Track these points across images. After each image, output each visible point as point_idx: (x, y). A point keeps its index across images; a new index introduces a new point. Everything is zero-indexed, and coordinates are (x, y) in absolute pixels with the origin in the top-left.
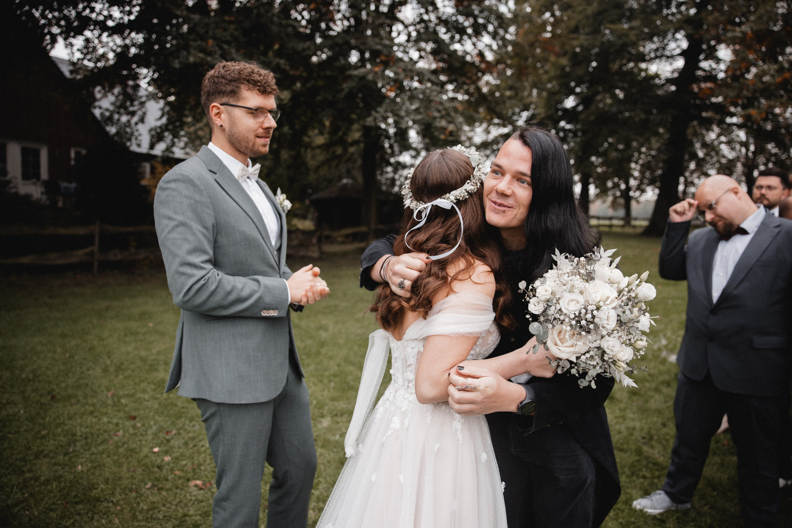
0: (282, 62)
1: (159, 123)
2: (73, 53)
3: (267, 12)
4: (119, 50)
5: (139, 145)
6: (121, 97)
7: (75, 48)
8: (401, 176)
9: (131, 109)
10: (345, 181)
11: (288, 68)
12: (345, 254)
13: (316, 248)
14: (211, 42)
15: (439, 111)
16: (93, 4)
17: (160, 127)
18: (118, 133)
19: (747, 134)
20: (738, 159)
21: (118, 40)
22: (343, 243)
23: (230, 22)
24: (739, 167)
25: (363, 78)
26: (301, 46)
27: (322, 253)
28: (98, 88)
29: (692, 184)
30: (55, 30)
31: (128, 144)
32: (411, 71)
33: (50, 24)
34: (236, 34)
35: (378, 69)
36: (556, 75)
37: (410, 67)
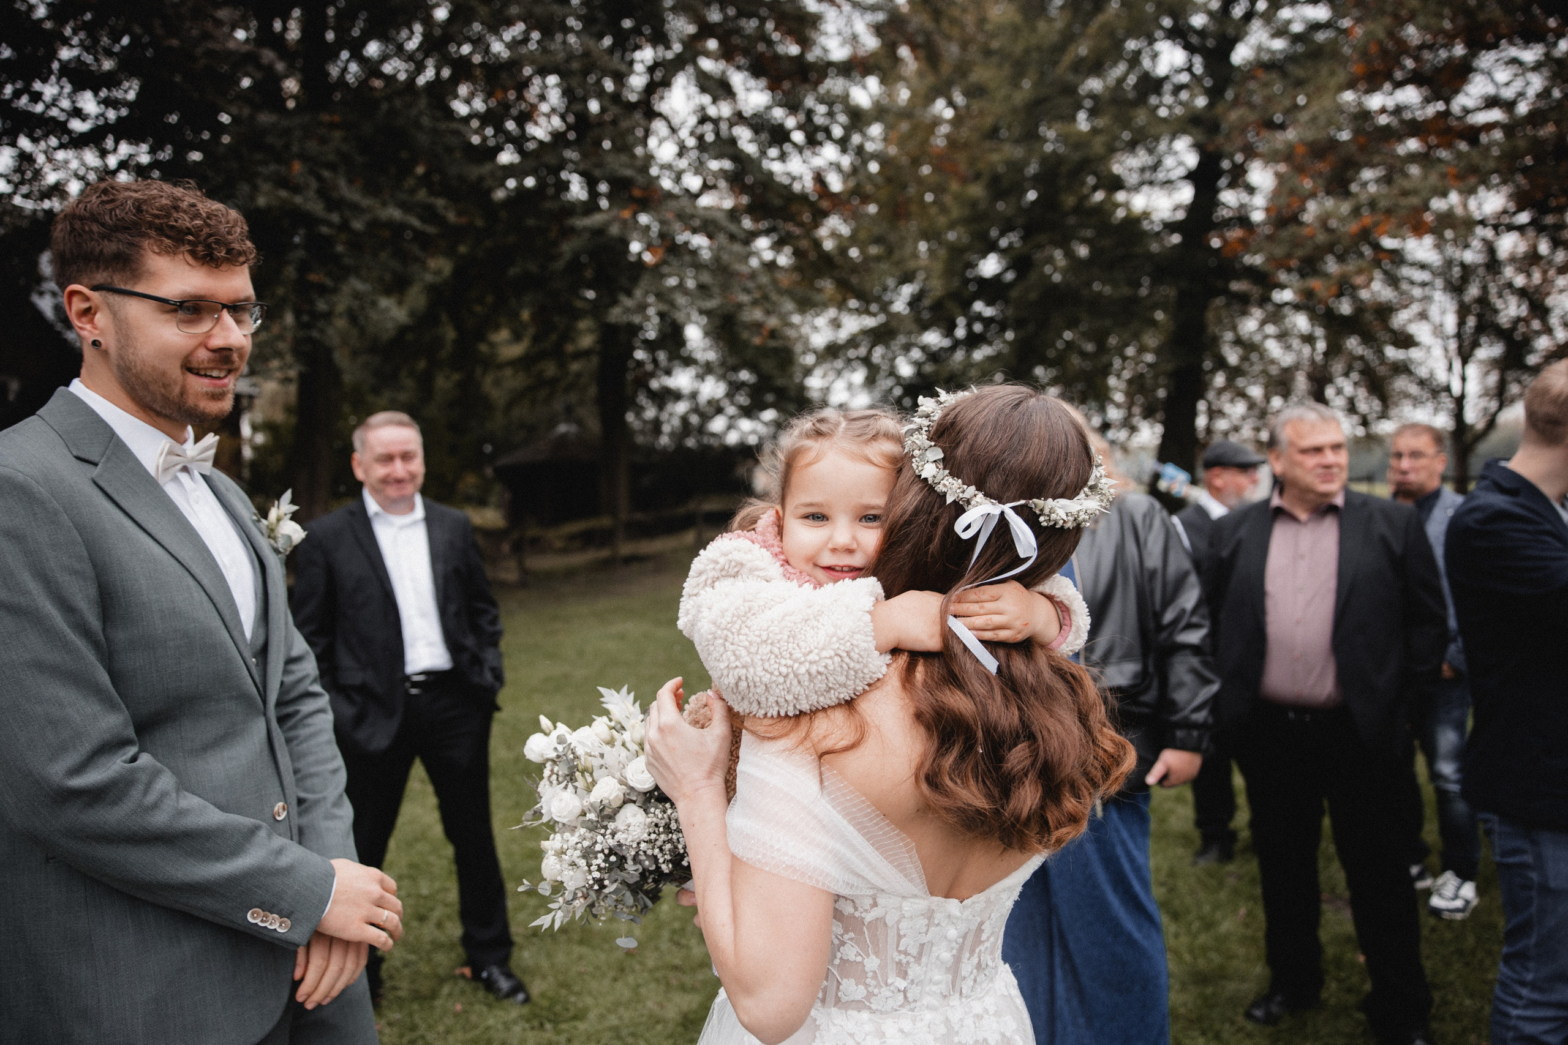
0: (440, 202)
8: (671, 414)
10: (563, 428)
12: (570, 574)
13: (512, 564)
14: (297, 167)
15: (749, 292)
16: (38, 87)
19: (1310, 320)
20: (1296, 367)
21: (91, 157)
22: (565, 551)
23: (332, 126)
24: (1301, 382)
25: (599, 232)
26: (475, 172)
27: (525, 572)
29: (1221, 413)
32: (692, 216)
34: (346, 148)
35: (629, 215)
36: (961, 217)
37: (687, 210)
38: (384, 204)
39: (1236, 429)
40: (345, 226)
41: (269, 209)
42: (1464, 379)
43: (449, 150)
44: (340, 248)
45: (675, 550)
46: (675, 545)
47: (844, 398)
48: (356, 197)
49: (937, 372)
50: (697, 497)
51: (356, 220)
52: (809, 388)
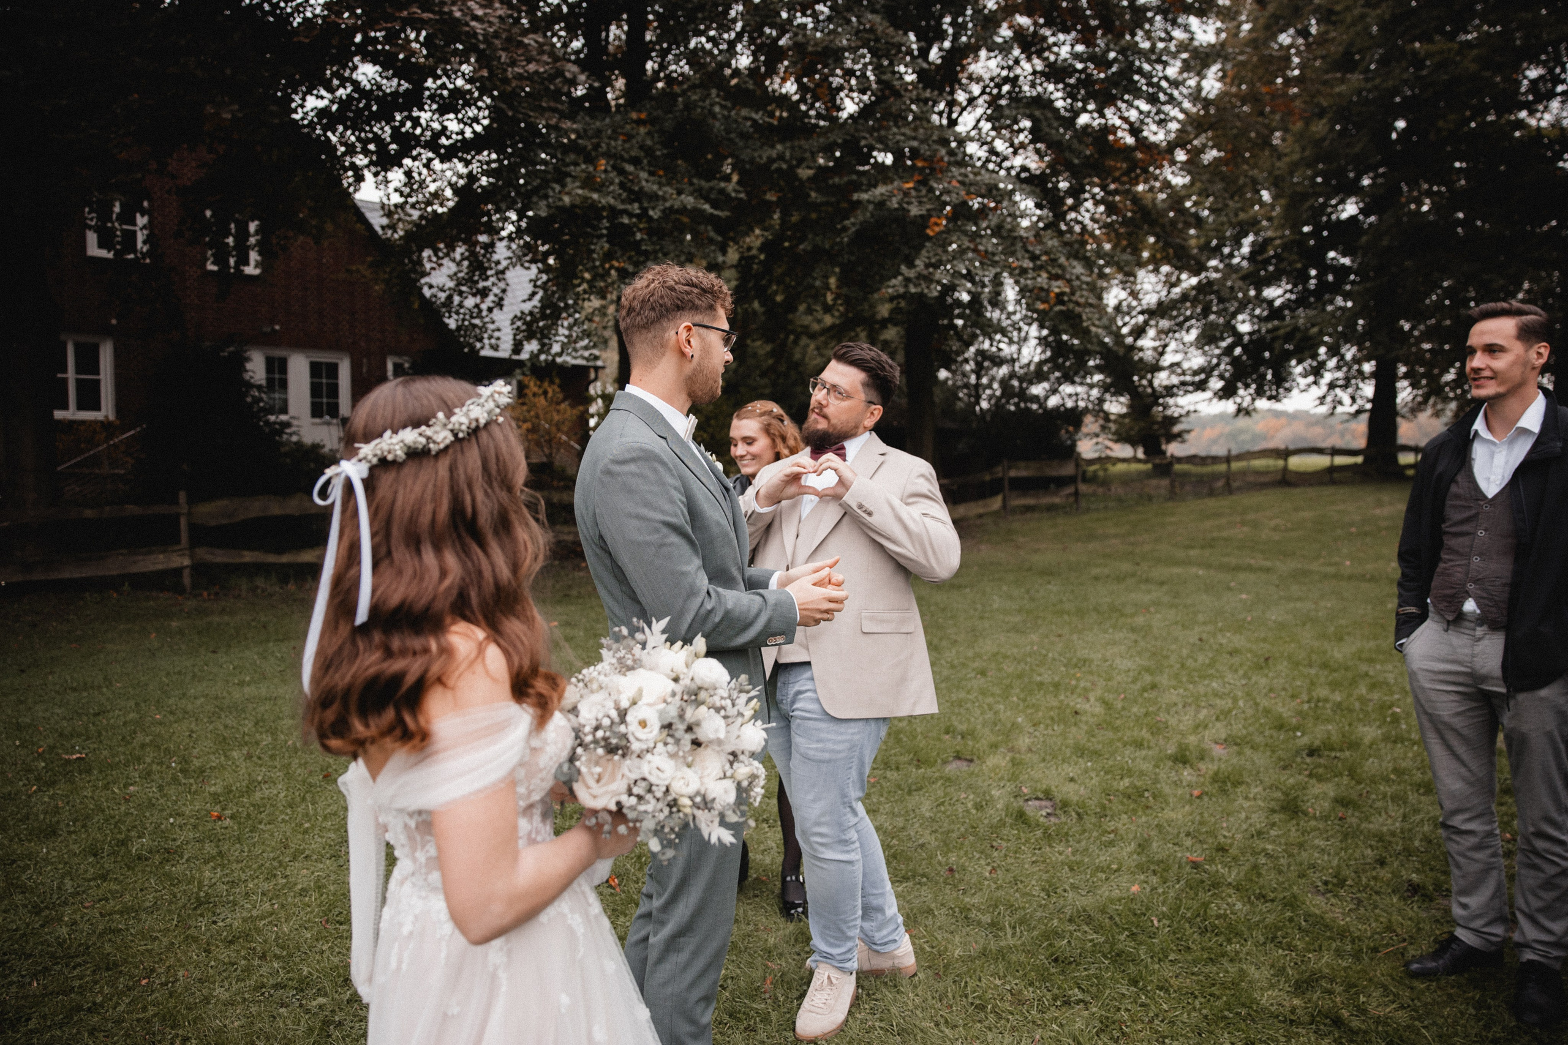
1: (527, 307)
2: (388, 196)
3: (703, 100)
4: (461, 182)
5: (495, 348)
6: (466, 263)
7: (392, 186)
9: (481, 285)
11: (742, 195)
14: (603, 164)
15: (1034, 258)
16: (416, 113)
17: (531, 313)
18: (459, 328)
21: (459, 167)
23: (639, 122)
25: (881, 204)
26: (766, 154)
28: (426, 253)
30: (361, 160)
31: (478, 345)
32: (977, 182)
33: (351, 150)
34: (649, 142)
35: (911, 185)
36: (1302, 159)
37: (971, 176)
38: (679, 193)
40: (644, 215)
41: (573, 206)
43: (744, 136)
44: (638, 236)
45: (980, 516)
46: (981, 511)
47: (1178, 358)
48: (655, 187)
49: (1276, 329)
50: (1005, 463)
51: (654, 209)
52: (1141, 349)
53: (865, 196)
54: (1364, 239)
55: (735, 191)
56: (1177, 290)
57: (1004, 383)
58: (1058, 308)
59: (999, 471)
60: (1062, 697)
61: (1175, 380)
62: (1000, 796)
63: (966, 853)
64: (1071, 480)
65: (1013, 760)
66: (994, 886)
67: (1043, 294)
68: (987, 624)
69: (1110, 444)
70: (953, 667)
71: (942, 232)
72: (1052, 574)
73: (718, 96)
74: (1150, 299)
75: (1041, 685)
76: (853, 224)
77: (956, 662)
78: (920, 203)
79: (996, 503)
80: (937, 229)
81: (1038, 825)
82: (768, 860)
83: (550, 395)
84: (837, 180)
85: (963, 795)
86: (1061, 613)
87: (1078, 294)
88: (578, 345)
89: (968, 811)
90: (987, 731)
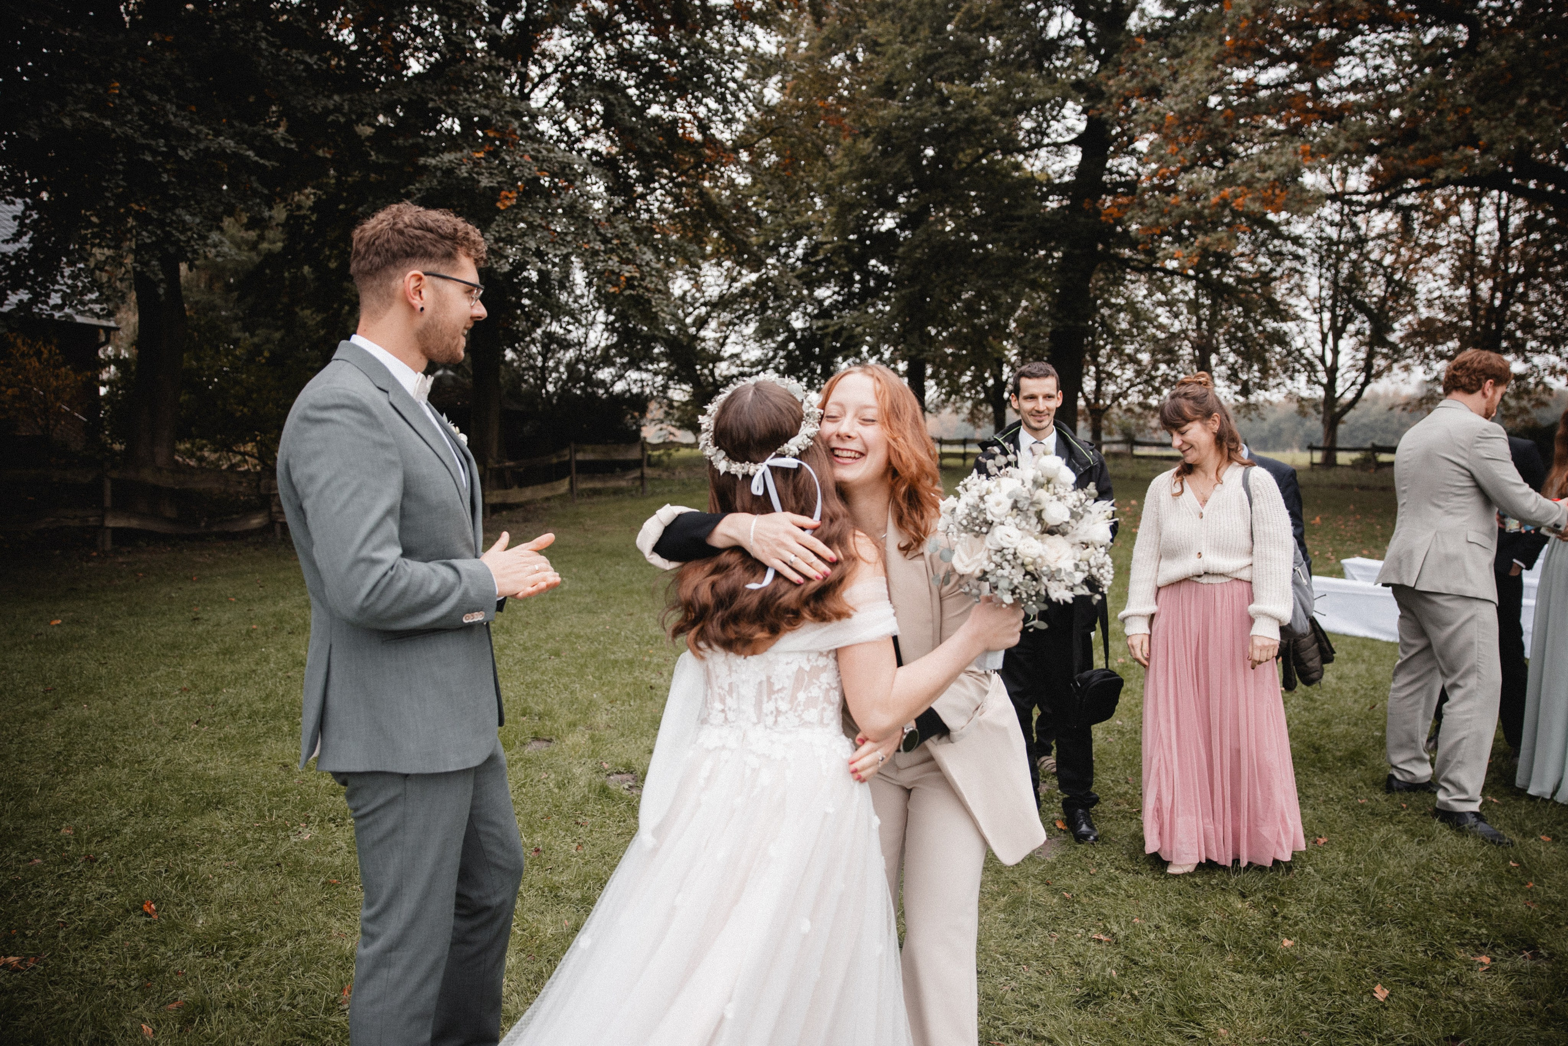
1: (12, 248)
11: (292, 146)
14: (118, 88)
15: (605, 241)
17: (17, 256)
19: (1196, 288)
23: (165, 46)
25: (449, 172)
26: (321, 103)
32: (549, 160)
34: (177, 71)
35: (482, 155)
36: (850, 172)
37: (545, 152)
38: (217, 134)
39: (1124, 395)
40: (171, 154)
41: (76, 130)
42: (1336, 352)
43: (295, 80)
44: (165, 178)
45: (547, 499)
46: (548, 494)
47: (737, 349)
48: (186, 124)
49: (826, 327)
50: (573, 445)
51: (184, 149)
52: (703, 340)
53: (433, 162)
54: (901, 250)
55: (284, 139)
56: (737, 286)
57: (571, 367)
58: (627, 292)
59: (566, 454)
60: (637, 674)
61: (734, 370)
62: (583, 774)
63: (551, 833)
64: (638, 464)
65: (592, 738)
66: (581, 862)
67: (614, 278)
68: (558, 606)
69: (673, 430)
70: (526, 649)
71: (513, 206)
72: (620, 555)
73: (264, 30)
74: (713, 292)
75: (615, 662)
76: (419, 190)
77: (529, 644)
78: (491, 174)
79: (563, 486)
80: (508, 203)
81: (621, 798)
82: (338, 862)
83: (45, 356)
84: (401, 141)
85: (544, 776)
86: (630, 593)
87: (648, 279)
88: (87, 298)
89: (550, 791)
90: (565, 711)
